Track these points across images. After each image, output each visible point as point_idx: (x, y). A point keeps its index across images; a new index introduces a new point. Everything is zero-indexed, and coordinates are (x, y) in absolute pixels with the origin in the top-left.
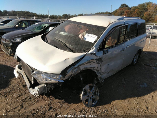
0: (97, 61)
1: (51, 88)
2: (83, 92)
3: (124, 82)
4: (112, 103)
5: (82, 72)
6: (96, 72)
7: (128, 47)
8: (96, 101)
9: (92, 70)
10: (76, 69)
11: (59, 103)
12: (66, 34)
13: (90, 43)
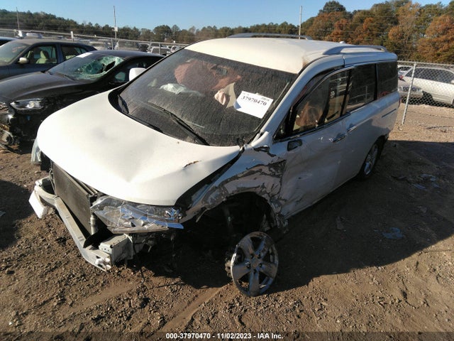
0: (271, 169)
1: (146, 247)
2: (235, 255)
3: (340, 227)
4: (311, 283)
5: (232, 199)
6: (268, 198)
7: (352, 129)
8: (268, 280)
9: (258, 193)
10: (217, 192)
11: (168, 286)
12: (182, 90)
13: (254, 118)
